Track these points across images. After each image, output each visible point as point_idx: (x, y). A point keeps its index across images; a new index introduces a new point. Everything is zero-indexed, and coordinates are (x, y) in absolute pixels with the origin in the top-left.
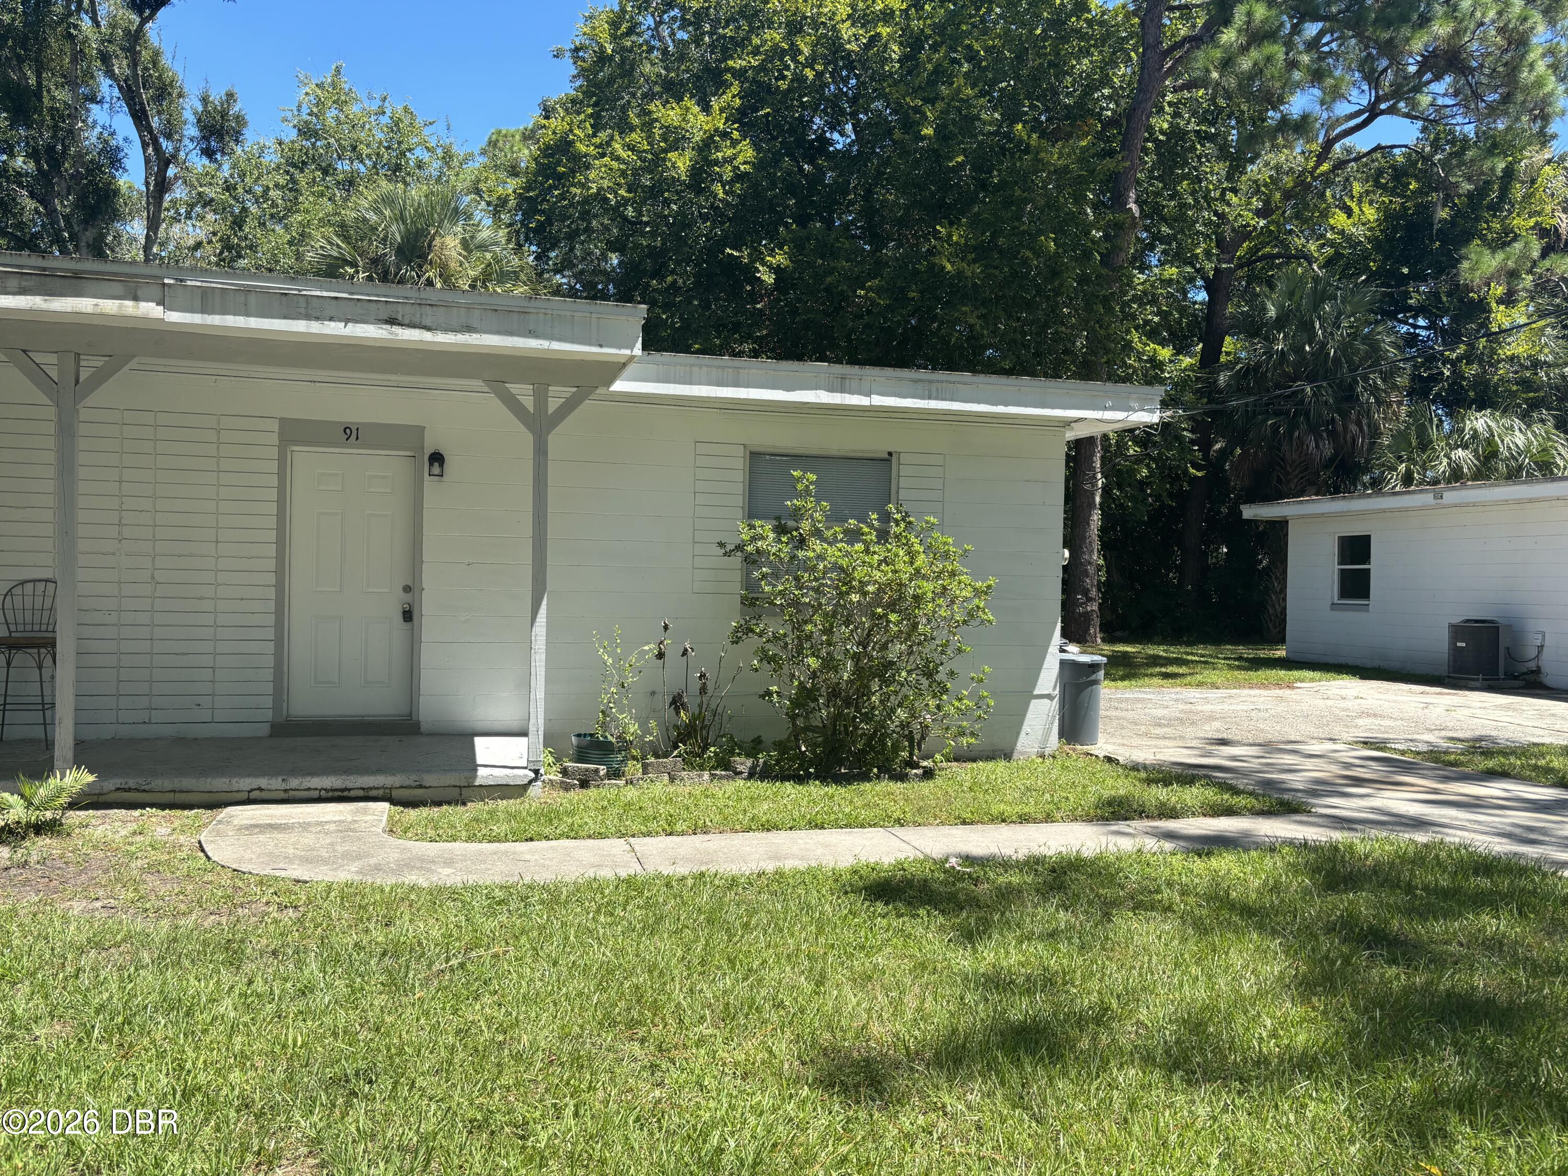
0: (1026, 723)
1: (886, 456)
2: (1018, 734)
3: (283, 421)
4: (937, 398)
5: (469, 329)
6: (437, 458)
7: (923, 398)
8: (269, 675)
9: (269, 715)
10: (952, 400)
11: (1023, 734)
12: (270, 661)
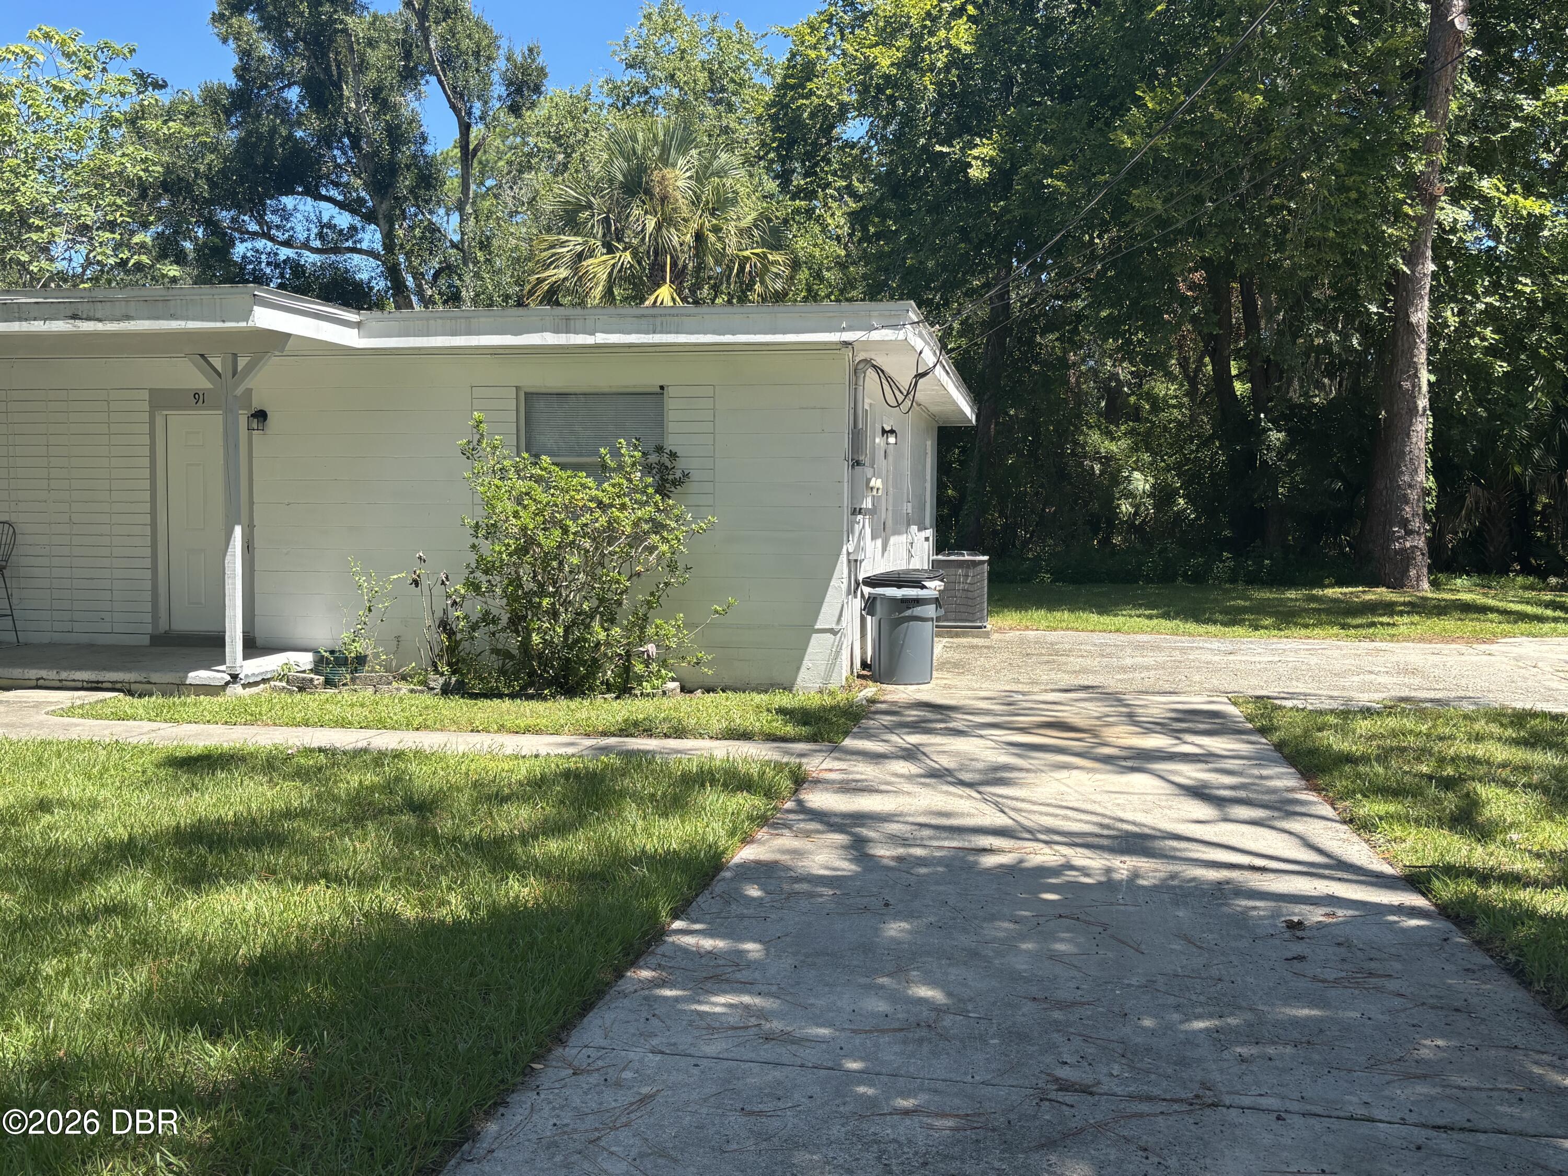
0: (807, 657)
1: (658, 390)
2: (799, 668)
3: (152, 391)
4: (661, 332)
5: (128, 318)
6: (261, 415)
7: (647, 333)
8: (148, 596)
9: (149, 629)
10: (677, 333)
11: (803, 669)
12: (148, 585)
